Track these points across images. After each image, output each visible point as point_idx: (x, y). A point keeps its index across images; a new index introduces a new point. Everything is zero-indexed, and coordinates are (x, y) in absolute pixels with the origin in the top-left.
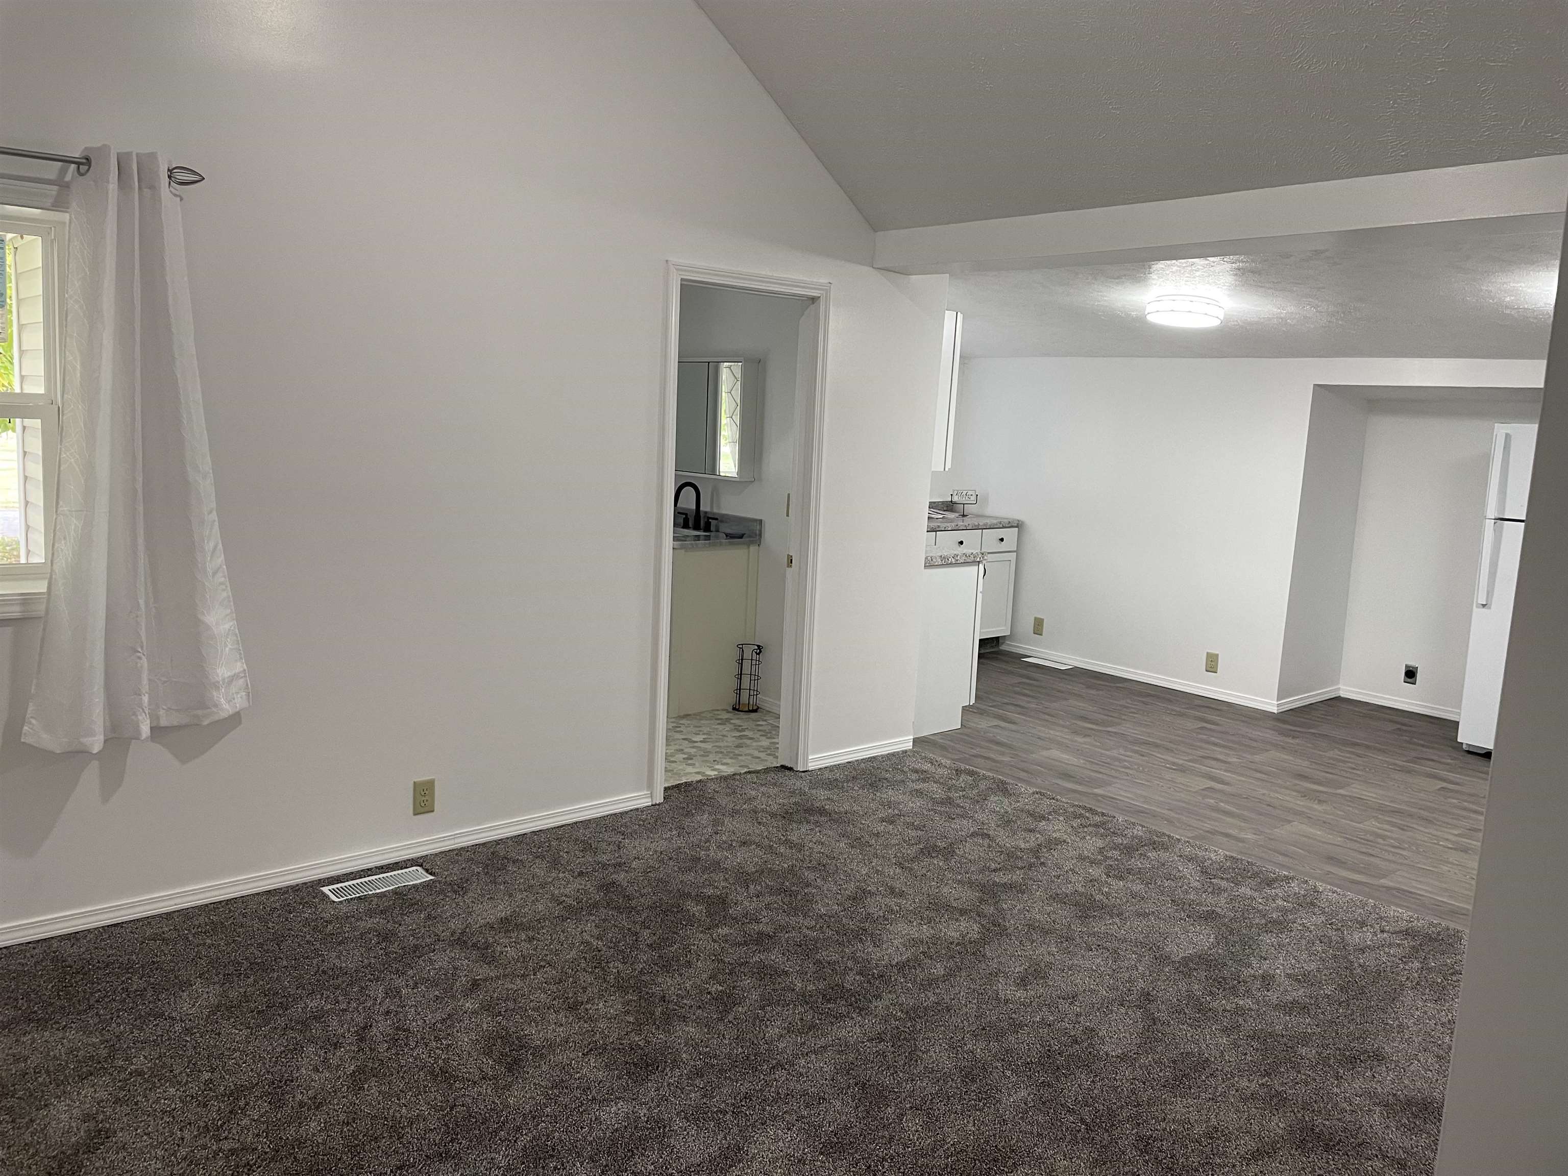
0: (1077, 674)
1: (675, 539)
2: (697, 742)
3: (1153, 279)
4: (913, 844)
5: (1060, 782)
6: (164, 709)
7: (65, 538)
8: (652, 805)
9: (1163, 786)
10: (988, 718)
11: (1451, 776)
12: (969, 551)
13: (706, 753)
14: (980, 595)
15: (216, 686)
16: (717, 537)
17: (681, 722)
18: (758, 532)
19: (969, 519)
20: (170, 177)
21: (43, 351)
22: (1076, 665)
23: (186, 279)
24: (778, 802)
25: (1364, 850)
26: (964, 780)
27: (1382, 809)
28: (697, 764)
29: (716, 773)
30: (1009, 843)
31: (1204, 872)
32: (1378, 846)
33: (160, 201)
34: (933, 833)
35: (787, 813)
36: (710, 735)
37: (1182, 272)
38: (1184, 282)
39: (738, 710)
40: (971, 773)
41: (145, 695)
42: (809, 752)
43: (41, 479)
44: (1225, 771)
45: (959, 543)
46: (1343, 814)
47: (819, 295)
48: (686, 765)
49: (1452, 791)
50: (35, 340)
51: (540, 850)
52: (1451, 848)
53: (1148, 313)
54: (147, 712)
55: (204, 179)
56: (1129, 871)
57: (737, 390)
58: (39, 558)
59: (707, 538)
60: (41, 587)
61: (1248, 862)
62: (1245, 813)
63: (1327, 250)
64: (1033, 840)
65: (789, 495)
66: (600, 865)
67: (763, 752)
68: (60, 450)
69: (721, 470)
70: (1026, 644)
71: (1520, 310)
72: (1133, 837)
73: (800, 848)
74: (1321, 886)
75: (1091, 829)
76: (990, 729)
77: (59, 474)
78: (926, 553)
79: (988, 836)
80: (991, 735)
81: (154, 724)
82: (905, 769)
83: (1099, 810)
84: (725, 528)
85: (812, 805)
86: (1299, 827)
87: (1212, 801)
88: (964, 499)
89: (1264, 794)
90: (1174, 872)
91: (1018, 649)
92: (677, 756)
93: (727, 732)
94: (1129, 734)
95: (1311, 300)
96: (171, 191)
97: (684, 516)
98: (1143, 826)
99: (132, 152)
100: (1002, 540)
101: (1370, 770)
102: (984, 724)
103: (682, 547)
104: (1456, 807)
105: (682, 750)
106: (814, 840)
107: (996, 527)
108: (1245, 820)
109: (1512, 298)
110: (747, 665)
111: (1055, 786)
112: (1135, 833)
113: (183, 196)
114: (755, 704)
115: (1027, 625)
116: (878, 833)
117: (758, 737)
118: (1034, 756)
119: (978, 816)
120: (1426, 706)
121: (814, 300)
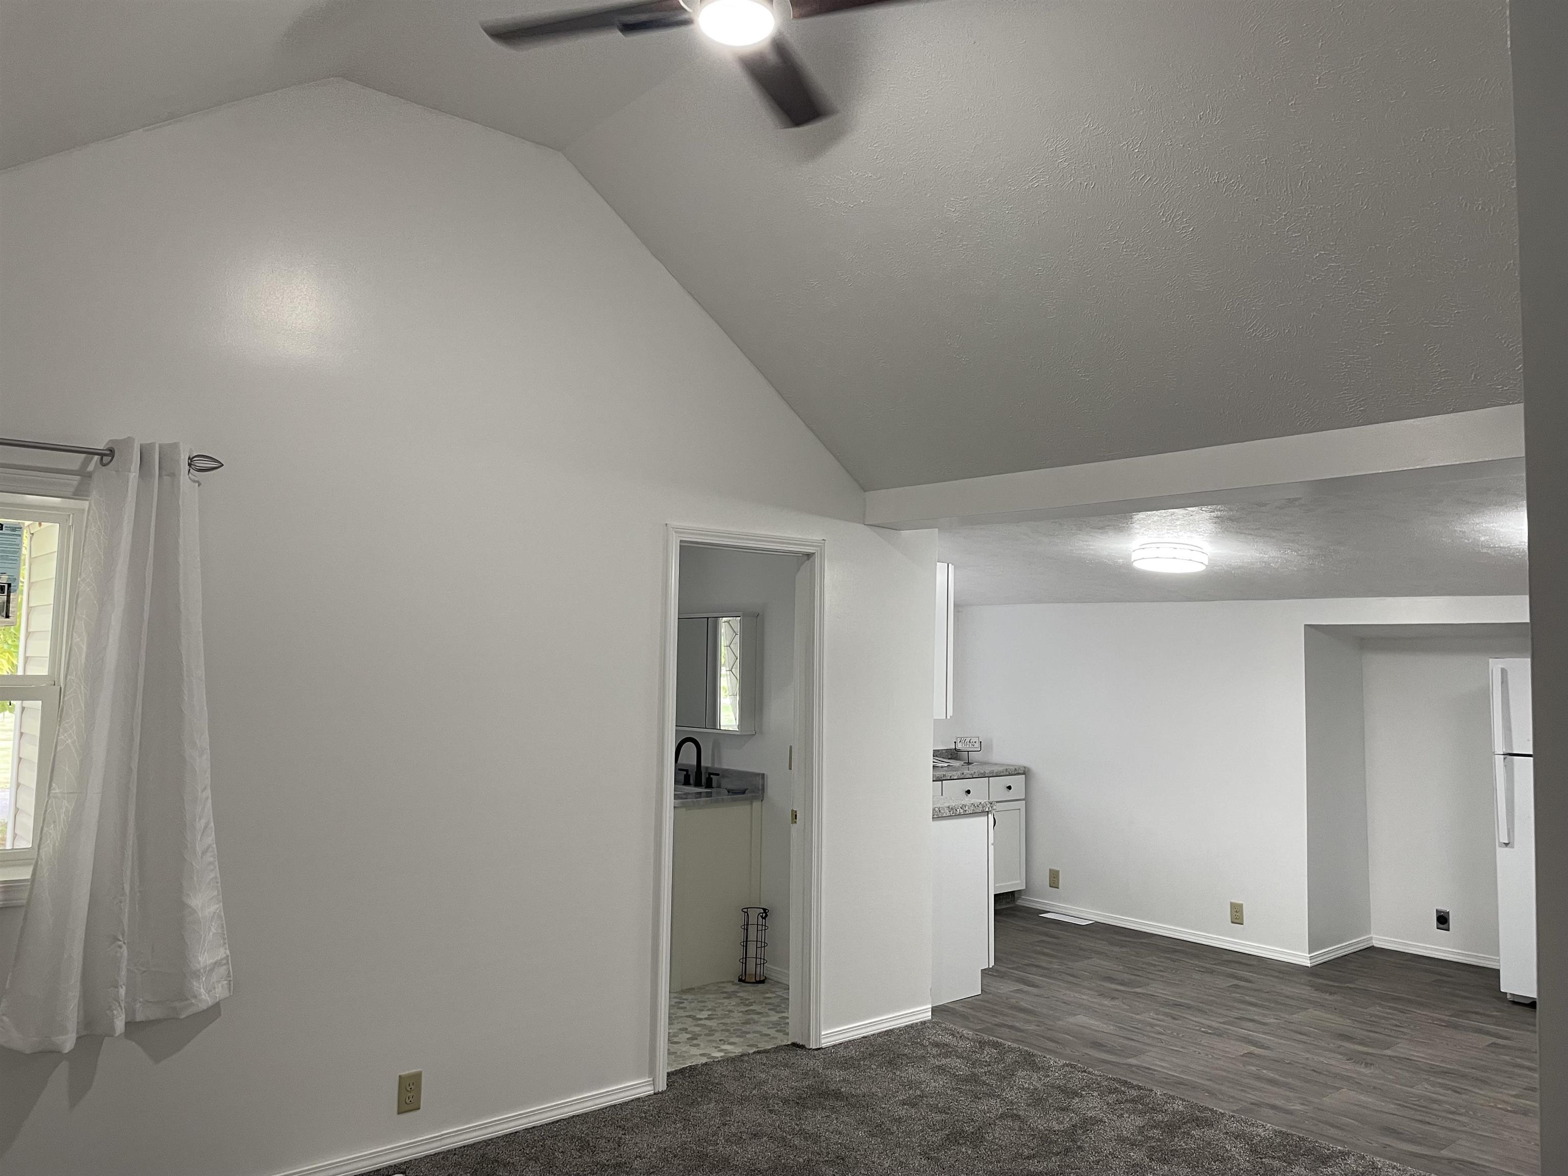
0: (1099, 930)
1: (676, 797)
2: (701, 1019)
3: (1136, 528)
4: (938, 1130)
5: (1088, 1051)
6: (140, 1002)
7: (54, 822)
8: (655, 1094)
9: (1199, 1053)
10: (1009, 982)
11: (1500, 1029)
12: (977, 801)
13: (711, 1032)
14: (991, 848)
15: (196, 975)
16: (718, 794)
17: (684, 997)
18: (760, 787)
19: (975, 767)
20: (190, 465)
21: (50, 632)
22: (1096, 920)
23: (199, 559)
24: (790, 1085)
25: (1420, 1118)
26: (988, 1053)
27: (1434, 1071)
28: (702, 1045)
29: (722, 1054)
30: (1041, 1125)
31: (1254, 1151)
32: (1433, 1112)
33: (179, 489)
34: (959, 1116)
35: (800, 1098)
36: (715, 1011)
37: (1163, 521)
38: (1166, 531)
39: (744, 981)
40: (995, 1045)
41: (122, 988)
42: (822, 1026)
43: (36, 761)
44: (1265, 1033)
45: (966, 792)
46: (1394, 1078)
47: (814, 551)
48: (690, 1046)
49: (1504, 1047)
50: (44, 621)
51: (533, 1151)
52: (1511, 1111)
53: (1135, 561)
54: (123, 1006)
55: (223, 465)
56: (1174, 1153)
57: (736, 643)
58: (25, 843)
59: (709, 795)
60: (24, 874)
61: (1299, 1137)
62: (1290, 1080)
63: (1300, 498)
64: (1067, 1121)
65: (791, 747)
66: (599, 1166)
67: (772, 1028)
68: (59, 732)
69: (721, 724)
70: (1044, 899)
71: (1497, 549)
72: (1175, 1113)
73: (815, 1138)
74: (1379, 1162)
75: (1128, 1105)
76: (1013, 994)
77: (55, 755)
78: (933, 804)
79: (1019, 1117)
80: (1014, 1000)
81: (129, 1020)
82: (926, 1043)
83: (1135, 1083)
84: (727, 784)
85: (827, 1087)
86: (1348, 1095)
87: (1254, 1068)
88: (968, 746)
89: (1307, 1059)
90: (1221, 1152)
91: (1034, 904)
92: (680, 1036)
93: (733, 1007)
94: (1158, 995)
95: (1291, 545)
96: (189, 478)
97: (685, 773)
98: (1183, 1100)
99: (155, 443)
100: (1009, 788)
101: (1415, 1027)
102: (1006, 988)
103: (683, 806)
104: (1508, 1063)
105: (687, 1029)
106: (831, 1129)
107: (1002, 774)
108: (1291, 1088)
109: (1488, 537)
110: (752, 931)
111: (1086, 1056)
112: (1176, 1108)
113: (201, 482)
114: (762, 974)
115: (1042, 878)
116: (900, 1118)
117: (767, 1011)
118: (1060, 1022)
119: (1006, 1094)
120: (1463, 954)
121: (809, 556)
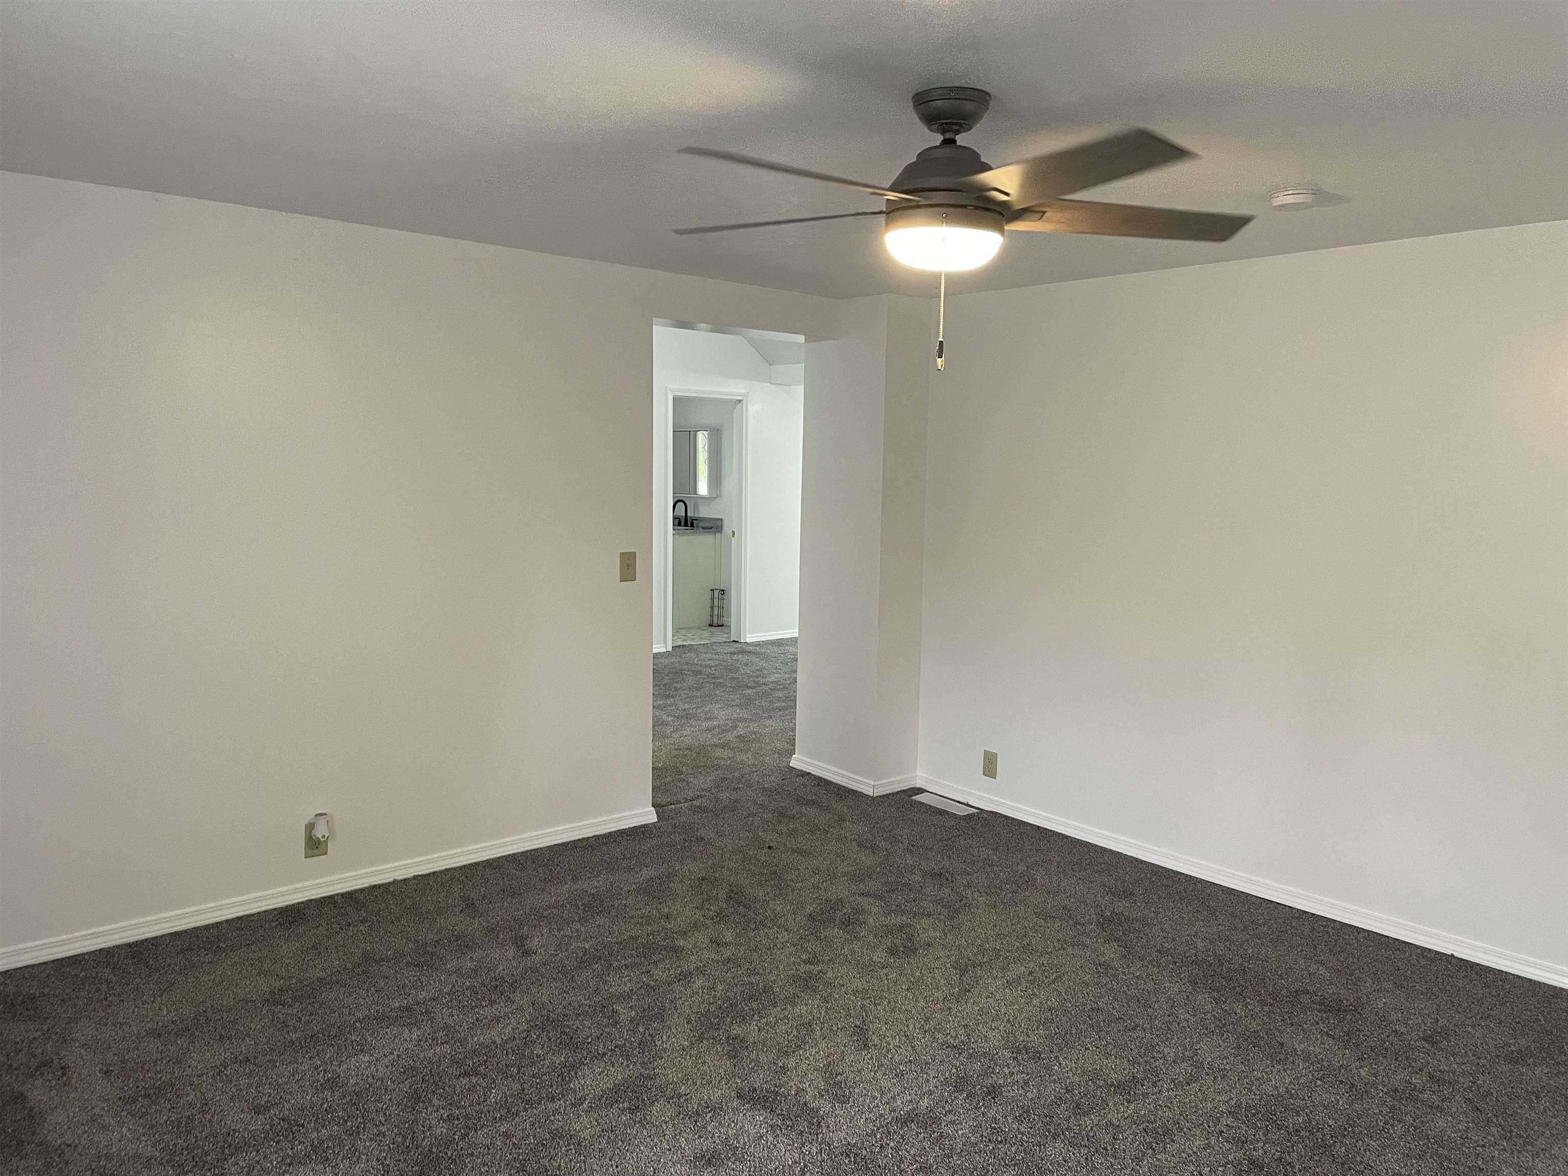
1: (674, 531)
8: (666, 651)
16: (696, 529)
18: (720, 525)
24: (730, 650)
28: (688, 639)
29: (698, 643)
36: (696, 633)
39: (712, 626)
42: (747, 632)
47: (742, 399)
48: (683, 639)
57: (706, 446)
59: (691, 530)
67: (723, 637)
69: (699, 492)
84: (702, 524)
110: (716, 601)
114: (720, 621)
117: (722, 634)
121: (740, 401)
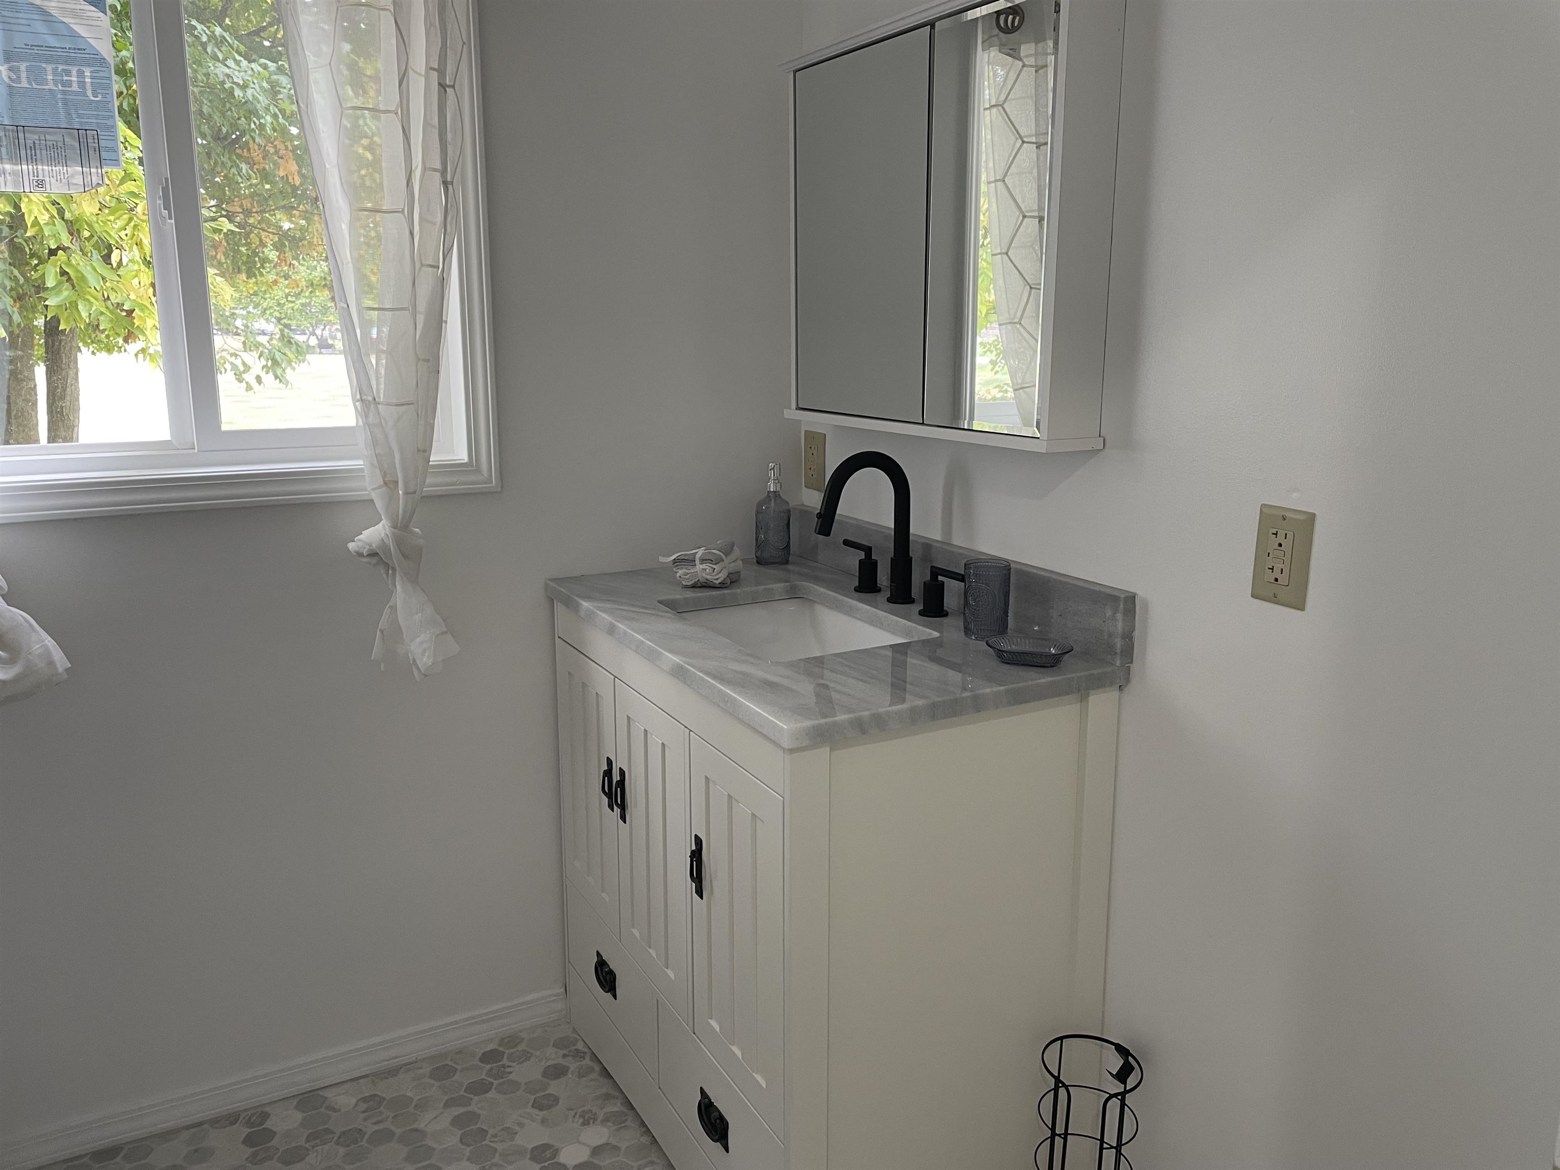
18: (1119, 643)
97: (862, 554)
